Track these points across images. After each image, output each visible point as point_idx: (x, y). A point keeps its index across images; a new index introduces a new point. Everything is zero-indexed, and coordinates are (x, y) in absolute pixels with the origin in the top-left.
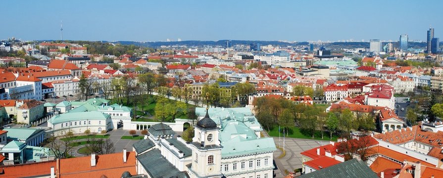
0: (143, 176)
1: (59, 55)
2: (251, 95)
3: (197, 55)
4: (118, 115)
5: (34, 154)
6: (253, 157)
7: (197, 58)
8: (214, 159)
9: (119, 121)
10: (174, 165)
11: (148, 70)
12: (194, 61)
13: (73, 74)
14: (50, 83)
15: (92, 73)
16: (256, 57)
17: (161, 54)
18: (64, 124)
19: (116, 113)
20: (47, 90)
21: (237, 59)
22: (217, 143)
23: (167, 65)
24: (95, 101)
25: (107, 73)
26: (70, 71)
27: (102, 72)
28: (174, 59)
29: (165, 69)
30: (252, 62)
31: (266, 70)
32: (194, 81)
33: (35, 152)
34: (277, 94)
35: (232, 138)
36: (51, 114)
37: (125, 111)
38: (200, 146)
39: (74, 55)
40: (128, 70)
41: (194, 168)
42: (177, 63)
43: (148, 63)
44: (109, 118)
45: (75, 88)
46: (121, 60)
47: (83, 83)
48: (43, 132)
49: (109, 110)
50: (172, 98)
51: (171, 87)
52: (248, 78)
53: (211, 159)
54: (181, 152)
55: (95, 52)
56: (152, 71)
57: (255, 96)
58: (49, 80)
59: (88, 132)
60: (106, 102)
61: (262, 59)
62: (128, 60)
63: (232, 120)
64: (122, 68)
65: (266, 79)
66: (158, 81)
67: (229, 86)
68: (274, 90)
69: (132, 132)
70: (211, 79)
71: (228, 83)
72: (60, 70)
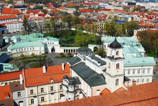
0: (76, 78)
1: (6, 5)
2: (135, 29)
3: (98, 3)
4: (51, 43)
5: (4, 68)
6: (141, 68)
7: (98, 5)
8: (120, 66)
9: (52, 47)
10: (94, 70)
11: (67, 14)
12: (97, 7)
13: (18, 18)
14: (4, 24)
15: (30, 17)
16: (138, 4)
17: (74, 2)
18: (18, 50)
19: (50, 42)
20: (3, 28)
21: (124, 5)
22: (122, 56)
23: (79, 10)
24: (35, 35)
25: (40, 16)
26: (16, 15)
27: (37, 15)
28: (83, 5)
29: (78, 13)
30: (135, 7)
31: (145, 12)
32: (98, 20)
33: (4, 67)
34: (153, 29)
35: (127, 55)
36: (8, 44)
37: (55, 41)
38: (112, 58)
39: (16, 4)
40: (54, 13)
41: (107, 71)
42: (86, 8)
43: (66, 8)
44: (46, 46)
45: (20, 27)
46: (48, 7)
47: (25, 23)
48: (5, 55)
49: (45, 40)
50: (84, 32)
51: (84, 24)
52: (132, 18)
53: (118, 66)
54: (99, 63)
55: (29, 2)
56: (70, 14)
57: (138, 30)
58: (3, 22)
59: (33, 54)
60: (42, 35)
61: (141, 5)
62: (53, 7)
63: (126, 45)
64: (49, 13)
65: (145, 19)
66: (75, 20)
67: (121, 23)
68: (151, 26)
69: (62, 54)
70: (109, 19)
71: (120, 21)
72: (9, 15)
